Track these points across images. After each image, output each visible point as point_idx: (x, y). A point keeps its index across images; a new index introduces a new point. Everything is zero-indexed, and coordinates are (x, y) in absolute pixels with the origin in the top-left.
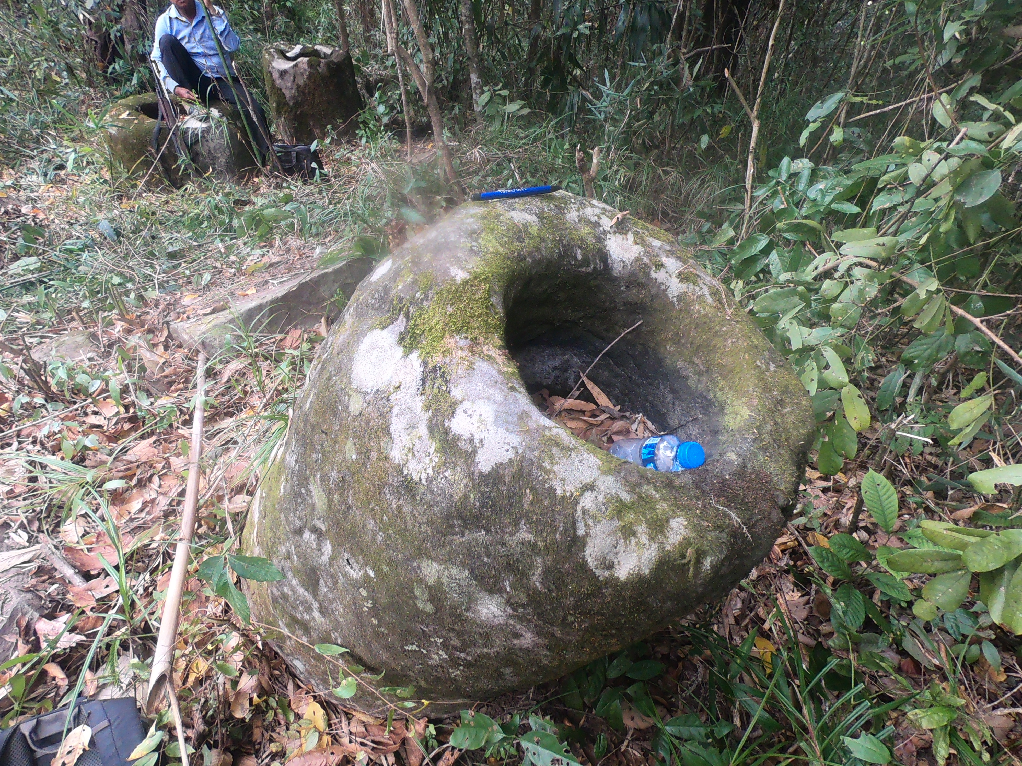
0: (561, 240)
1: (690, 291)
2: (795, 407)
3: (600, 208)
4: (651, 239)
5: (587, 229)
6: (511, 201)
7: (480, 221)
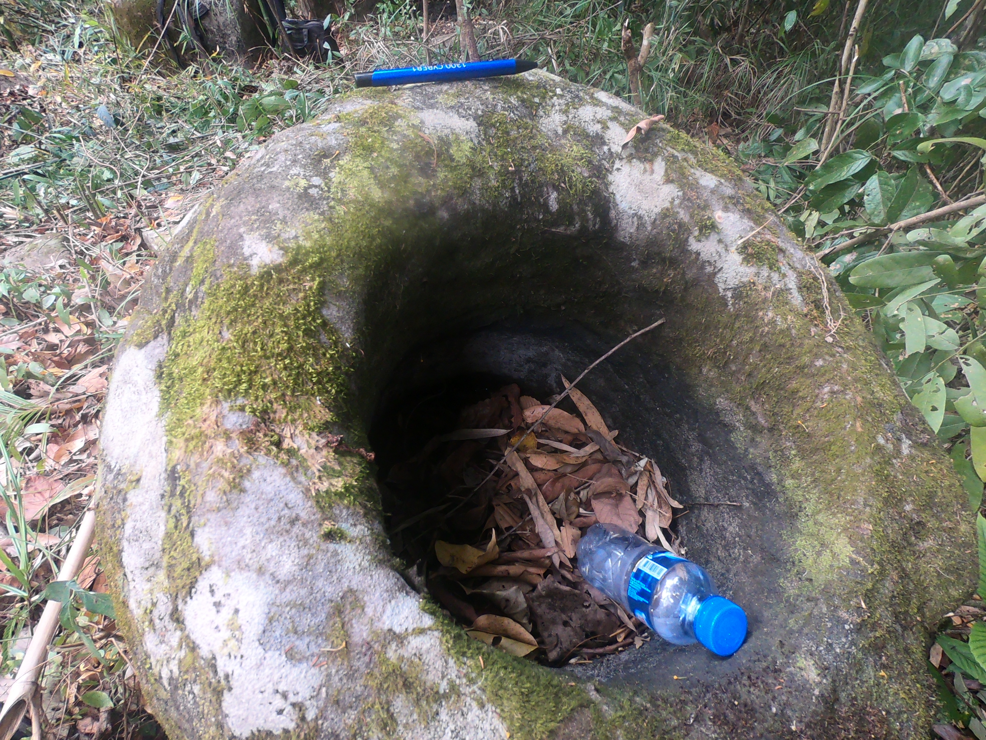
0: (518, 171)
1: (760, 282)
2: (945, 536)
3: (608, 107)
4: (699, 173)
5: (577, 150)
6: (431, 88)
7: (350, 130)
